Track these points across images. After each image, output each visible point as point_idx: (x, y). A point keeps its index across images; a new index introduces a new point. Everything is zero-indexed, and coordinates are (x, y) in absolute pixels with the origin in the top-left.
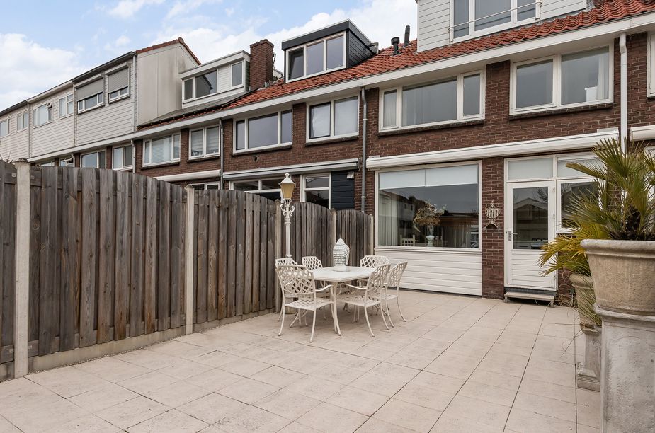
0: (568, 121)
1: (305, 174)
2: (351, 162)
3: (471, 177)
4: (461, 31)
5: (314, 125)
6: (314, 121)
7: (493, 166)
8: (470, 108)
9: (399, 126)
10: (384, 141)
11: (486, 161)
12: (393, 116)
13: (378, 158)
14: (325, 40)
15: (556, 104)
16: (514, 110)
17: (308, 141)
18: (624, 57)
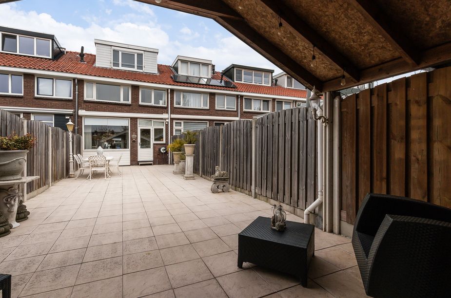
0: (156, 110)
1: (33, 113)
2: (70, 111)
3: (126, 123)
4: (116, 64)
5: (40, 88)
6: (40, 85)
7: (134, 120)
8: (126, 98)
9: (94, 99)
10: (87, 104)
11: (131, 118)
12: (91, 94)
13: (84, 111)
14: (35, 38)
15: (152, 104)
16: (141, 103)
17: (36, 95)
18: (169, 95)
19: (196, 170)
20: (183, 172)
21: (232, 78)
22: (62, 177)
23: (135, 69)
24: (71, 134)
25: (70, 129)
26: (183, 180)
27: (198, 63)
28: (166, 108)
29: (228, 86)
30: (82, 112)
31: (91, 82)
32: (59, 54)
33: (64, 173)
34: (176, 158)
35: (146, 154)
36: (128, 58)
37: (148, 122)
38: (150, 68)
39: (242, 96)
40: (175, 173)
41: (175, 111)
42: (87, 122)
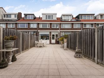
1: (30, 31)
2: (36, 31)
3: (49, 33)
4: (46, 19)
5: (31, 26)
8: (49, 27)
9: (41, 27)
10: (40, 29)
14: (30, 15)
15: (55, 28)
16: (52, 28)
17: (30, 28)
18: (60, 25)
19: (68, 47)
20: (63, 47)
21: (79, 18)
22: (33, 47)
23: (51, 19)
24: (35, 36)
25: (35, 35)
26: (63, 50)
27: (68, 15)
28: (59, 29)
29: (77, 21)
30: (39, 31)
31: (41, 23)
32: (35, 18)
33: (33, 45)
34: (61, 43)
35: (53, 41)
36: (49, 17)
37: (54, 33)
38: (55, 18)
39: (83, 23)
40: (61, 47)
41: (61, 29)
42: (40, 33)
